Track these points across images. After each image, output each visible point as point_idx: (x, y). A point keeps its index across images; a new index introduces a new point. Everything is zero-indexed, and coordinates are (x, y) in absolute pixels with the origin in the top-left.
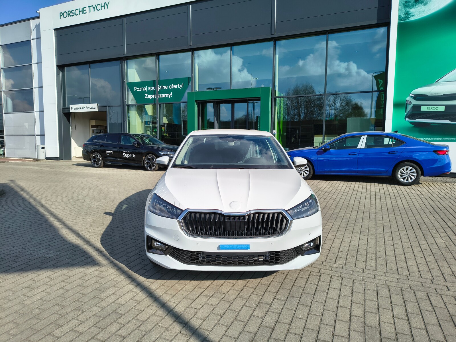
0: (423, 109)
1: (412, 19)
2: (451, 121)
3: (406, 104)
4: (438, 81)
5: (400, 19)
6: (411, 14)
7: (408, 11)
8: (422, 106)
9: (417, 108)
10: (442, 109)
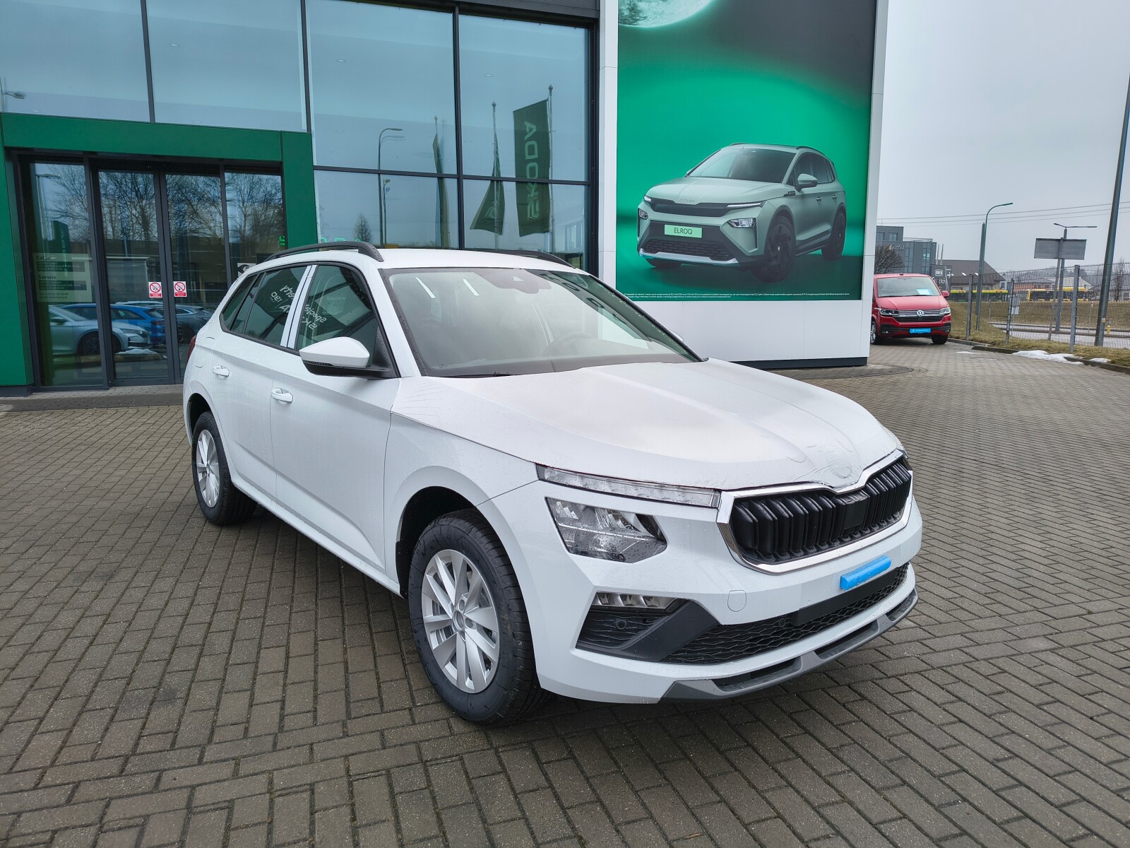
0: (669, 230)
1: (642, 25)
2: (712, 258)
3: (639, 218)
4: (691, 175)
5: (622, 20)
6: (640, 11)
7: (634, 4)
8: (666, 227)
9: (657, 227)
10: (697, 233)
